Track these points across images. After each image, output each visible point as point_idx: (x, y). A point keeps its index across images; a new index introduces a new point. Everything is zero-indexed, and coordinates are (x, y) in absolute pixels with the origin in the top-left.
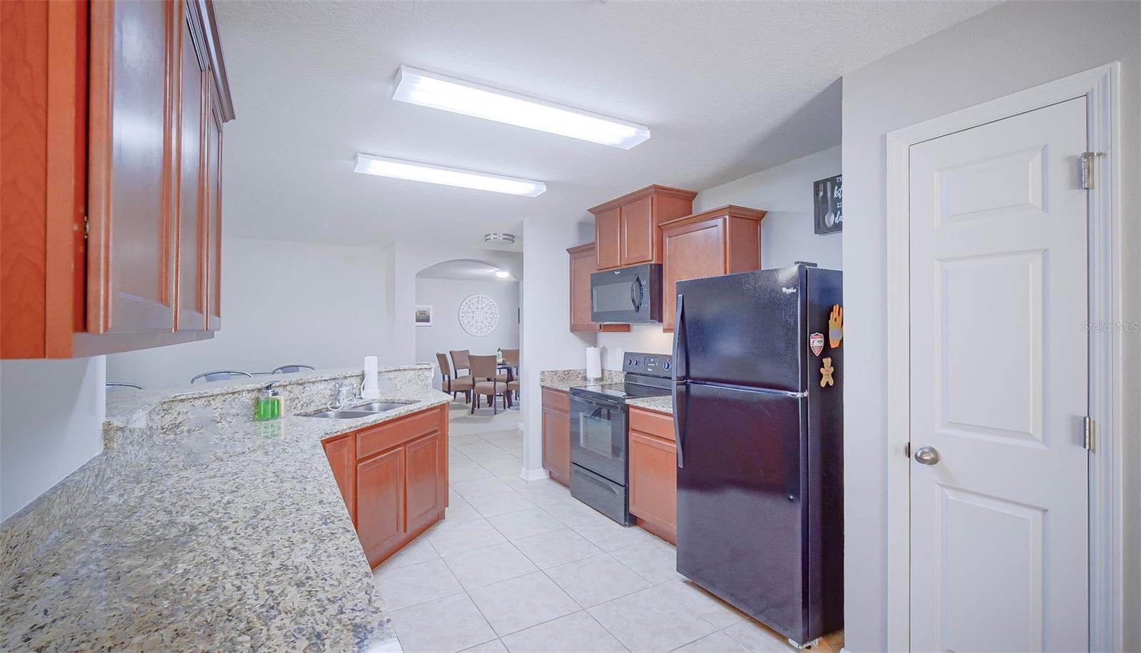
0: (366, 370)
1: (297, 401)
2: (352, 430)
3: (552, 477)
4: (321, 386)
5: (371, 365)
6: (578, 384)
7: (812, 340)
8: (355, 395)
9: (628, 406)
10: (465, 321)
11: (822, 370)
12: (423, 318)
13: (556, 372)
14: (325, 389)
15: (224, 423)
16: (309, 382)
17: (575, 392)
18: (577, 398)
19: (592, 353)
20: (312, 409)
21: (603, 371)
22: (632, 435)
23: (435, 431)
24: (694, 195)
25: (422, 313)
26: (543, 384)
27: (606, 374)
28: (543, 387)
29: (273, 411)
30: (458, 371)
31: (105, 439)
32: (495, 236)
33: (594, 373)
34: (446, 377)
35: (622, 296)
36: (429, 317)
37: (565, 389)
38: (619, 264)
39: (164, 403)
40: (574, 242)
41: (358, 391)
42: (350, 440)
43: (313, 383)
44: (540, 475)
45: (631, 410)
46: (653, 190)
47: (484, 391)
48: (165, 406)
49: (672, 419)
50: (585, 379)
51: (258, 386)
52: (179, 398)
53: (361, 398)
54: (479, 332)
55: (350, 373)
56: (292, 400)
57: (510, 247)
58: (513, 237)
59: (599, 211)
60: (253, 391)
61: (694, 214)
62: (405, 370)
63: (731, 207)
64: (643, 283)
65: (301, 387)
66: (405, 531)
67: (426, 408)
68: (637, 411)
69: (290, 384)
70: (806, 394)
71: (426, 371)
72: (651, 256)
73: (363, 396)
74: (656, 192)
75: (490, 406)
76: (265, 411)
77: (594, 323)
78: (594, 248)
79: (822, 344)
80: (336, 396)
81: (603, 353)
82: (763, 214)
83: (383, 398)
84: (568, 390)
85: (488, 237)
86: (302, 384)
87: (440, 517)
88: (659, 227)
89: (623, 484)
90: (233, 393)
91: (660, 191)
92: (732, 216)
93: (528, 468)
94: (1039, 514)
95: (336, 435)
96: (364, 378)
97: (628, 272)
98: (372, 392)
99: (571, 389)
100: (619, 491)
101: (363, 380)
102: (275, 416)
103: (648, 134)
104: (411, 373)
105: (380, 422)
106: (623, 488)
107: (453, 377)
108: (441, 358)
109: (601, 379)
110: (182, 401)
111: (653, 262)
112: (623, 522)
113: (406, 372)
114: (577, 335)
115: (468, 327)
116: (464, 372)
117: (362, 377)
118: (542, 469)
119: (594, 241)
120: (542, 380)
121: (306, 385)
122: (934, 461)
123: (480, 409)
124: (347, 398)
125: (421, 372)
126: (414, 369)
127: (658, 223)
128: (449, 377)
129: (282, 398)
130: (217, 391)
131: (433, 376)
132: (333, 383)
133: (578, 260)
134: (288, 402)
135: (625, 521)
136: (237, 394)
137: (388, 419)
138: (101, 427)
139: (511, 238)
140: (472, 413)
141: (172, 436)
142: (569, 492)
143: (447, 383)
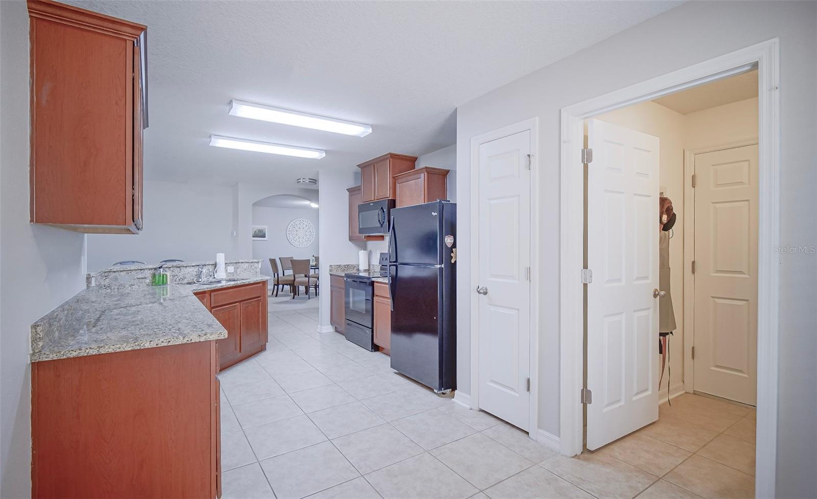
0: (218, 262)
1: (176, 277)
2: (208, 289)
3: (337, 331)
4: (191, 269)
5: (221, 258)
6: (352, 272)
7: (446, 239)
8: (211, 276)
9: (373, 282)
10: (291, 236)
11: (452, 254)
12: (260, 234)
13: (340, 266)
14: (193, 271)
15: (136, 286)
16: (183, 267)
17: (348, 276)
18: (349, 280)
19: (362, 254)
20: (186, 281)
21: (369, 265)
22: (375, 298)
23: (259, 297)
24: (416, 159)
25: (260, 231)
26: (331, 273)
27: (371, 267)
28: (331, 275)
29: (163, 281)
30: (285, 271)
31: (87, 282)
32: (304, 180)
33: (363, 266)
34: (276, 274)
35: (374, 218)
36: (265, 234)
37: (342, 275)
38: (373, 199)
39: (105, 272)
40: (352, 185)
41: (212, 274)
42: (207, 295)
43: (186, 267)
44: (328, 329)
45: (375, 284)
46: (389, 156)
47: (302, 283)
48: (106, 274)
49: (388, 286)
50: (358, 270)
51: (154, 267)
52: (113, 270)
53: (215, 278)
54: (301, 245)
55: (207, 263)
56: (174, 276)
57: (313, 187)
58: (316, 180)
59: (364, 167)
60: (152, 269)
61: (416, 169)
62: (242, 263)
63: (426, 168)
64: (385, 210)
65: (178, 269)
66: (240, 352)
67: (253, 282)
68: (378, 284)
69: (172, 267)
70: (443, 266)
71: (256, 264)
72: (389, 195)
73: (215, 276)
74: (391, 157)
75: (307, 294)
76: (158, 281)
77: (360, 235)
78: (360, 189)
79: (453, 241)
80: (199, 275)
81: (370, 255)
82: (448, 171)
83: (228, 278)
84: (344, 275)
85: (300, 180)
86: (179, 267)
87: (263, 349)
88: (394, 177)
89: (370, 327)
90: (141, 270)
91: (393, 156)
92: (428, 173)
93: (321, 325)
94: (517, 311)
95: (199, 291)
96: (216, 266)
97: (377, 204)
98: (221, 274)
99: (345, 274)
100: (369, 332)
101: (215, 267)
102: (164, 283)
103: (370, 131)
104: (247, 265)
105: (225, 287)
106: (371, 330)
107: (281, 275)
108: (273, 262)
109: (369, 270)
110: (114, 272)
111: (390, 198)
112: (370, 350)
113: (243, 264)
114: (353, 243)
115: (293, 241)
116: (289, 272)
117: (215, 265)
118: (331, 326)
119: (360, 184)
120: (330, 271)
121: (182, 268)
122: (485, 293)
123: (299, 296)
124: (206, 277)
125: (253, 264)
126: (248, 262)
127: (393, 175)
128: (278, 275)
129: (168, 274)
130: (132, 268)
131: (260, 267)
132: (197, 268)
133: (353, 196)
134: (171, 277)
135: (372, 349)
136: (143, 271)
137: (229, 286)
138: (85, 276)
139: (314, 181)
140: (294, 298)
141: (109, 291)
142: (344, 337)
143: (277, 279)
